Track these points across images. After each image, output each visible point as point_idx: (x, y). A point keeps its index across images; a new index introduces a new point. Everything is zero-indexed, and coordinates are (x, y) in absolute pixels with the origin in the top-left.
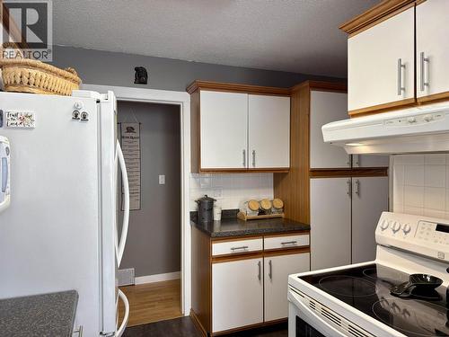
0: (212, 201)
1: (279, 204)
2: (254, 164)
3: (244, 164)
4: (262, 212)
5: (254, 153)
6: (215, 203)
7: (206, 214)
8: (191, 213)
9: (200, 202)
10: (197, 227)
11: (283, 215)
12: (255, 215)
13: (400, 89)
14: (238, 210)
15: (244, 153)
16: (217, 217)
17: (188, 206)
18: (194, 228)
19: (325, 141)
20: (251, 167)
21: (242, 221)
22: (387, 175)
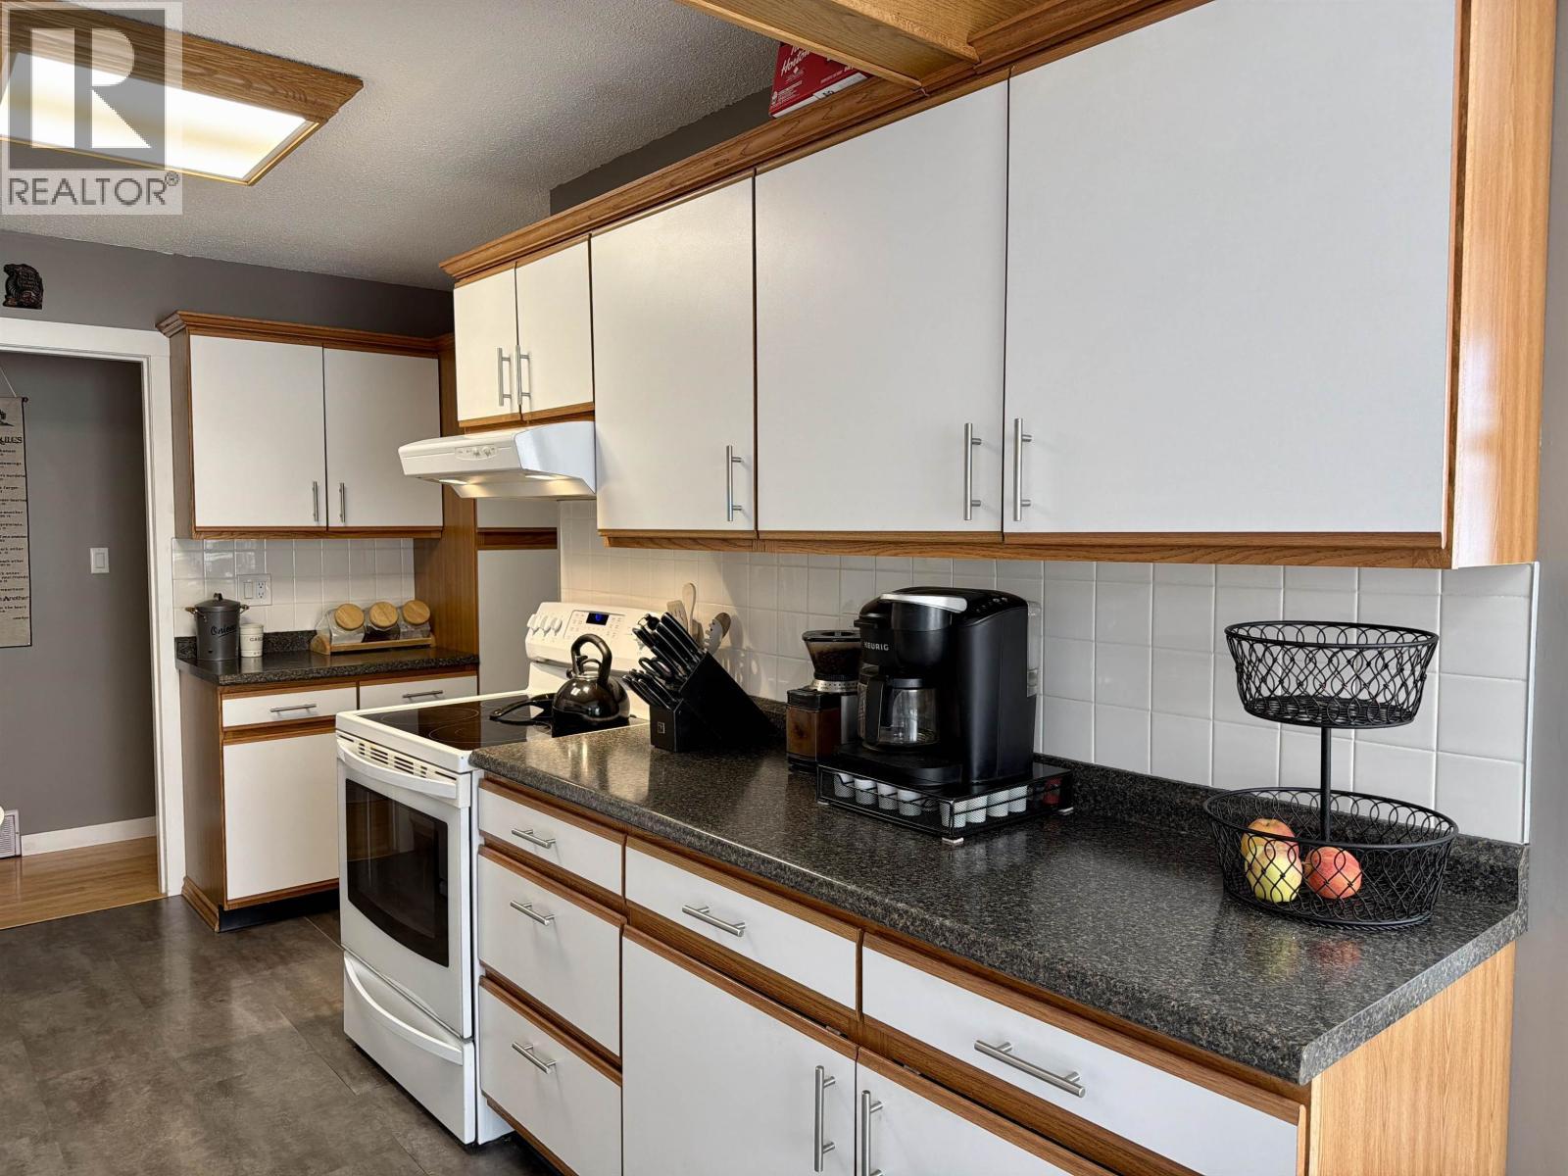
0: (234, 610)
1: (422, 614)
2: (343, 516)
3: (317, 516)
4: (372, 634)
5: (343, 490)
6: (244, 614)
7: (219, 641)
8: (178, 640)
9: (201, 613)
10: (196, 674)
11: (431, 640)
12: (356, 641)
13: (503, 396)
14: (314, 633)
15: (316, 489)
16: (251, 649)
17: (169, 624)
18: (190, 678)
19: (406, 473)
20: (336, 522)
21: (322, 657)
22: (556, 548)
